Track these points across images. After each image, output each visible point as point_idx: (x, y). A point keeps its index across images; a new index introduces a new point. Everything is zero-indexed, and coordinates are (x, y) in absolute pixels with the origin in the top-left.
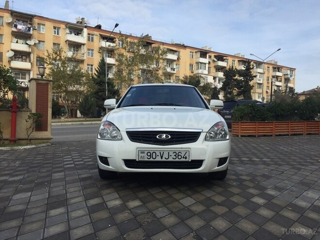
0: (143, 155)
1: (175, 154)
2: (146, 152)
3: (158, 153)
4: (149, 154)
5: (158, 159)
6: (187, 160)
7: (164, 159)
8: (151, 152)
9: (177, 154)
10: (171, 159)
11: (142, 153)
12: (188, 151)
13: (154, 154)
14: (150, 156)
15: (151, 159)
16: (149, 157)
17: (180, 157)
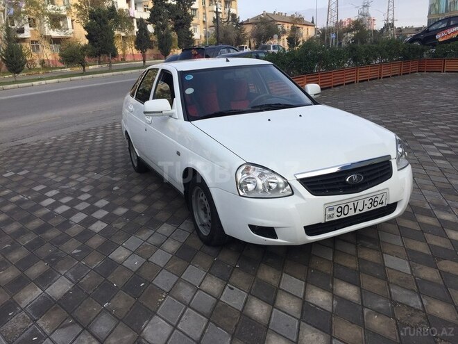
0: (331, 213)
1: (371, 201)
2: (336, 208)
3: (351, 206)
4: (340, 210)
5: (352, 213)
6: (384, 205)
7: (358, 212)
8: (343, 206)
9: (373, 201)
10: (366, 210)
11: (330, 210)
12: (385, 193)
13: (346, 208)
14: (341, 211)
15: (343, 216)
16: (339, 214)
17: (376, 203)
